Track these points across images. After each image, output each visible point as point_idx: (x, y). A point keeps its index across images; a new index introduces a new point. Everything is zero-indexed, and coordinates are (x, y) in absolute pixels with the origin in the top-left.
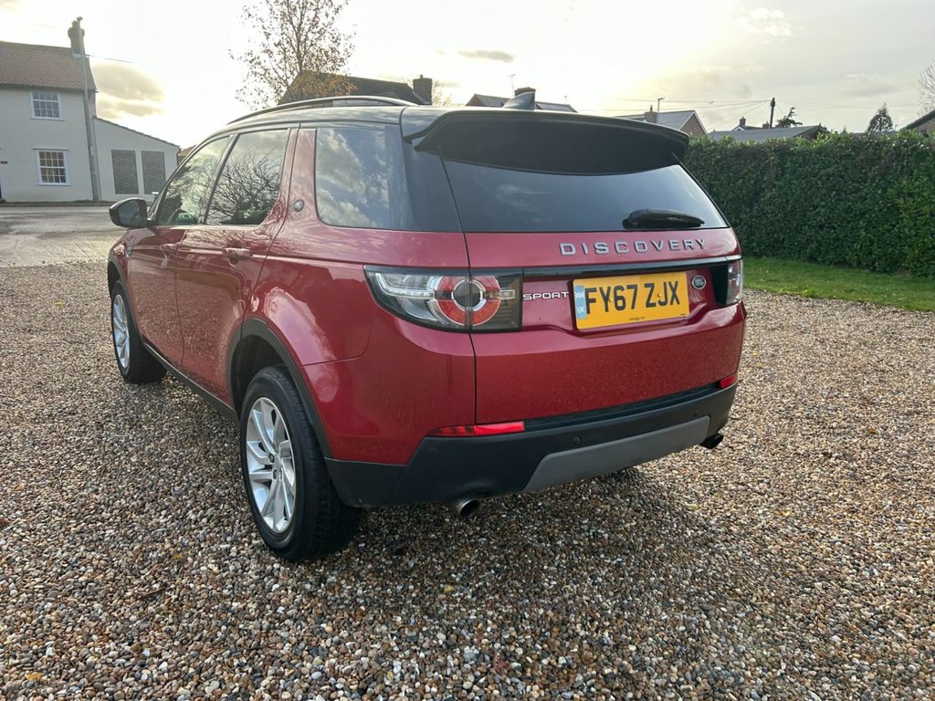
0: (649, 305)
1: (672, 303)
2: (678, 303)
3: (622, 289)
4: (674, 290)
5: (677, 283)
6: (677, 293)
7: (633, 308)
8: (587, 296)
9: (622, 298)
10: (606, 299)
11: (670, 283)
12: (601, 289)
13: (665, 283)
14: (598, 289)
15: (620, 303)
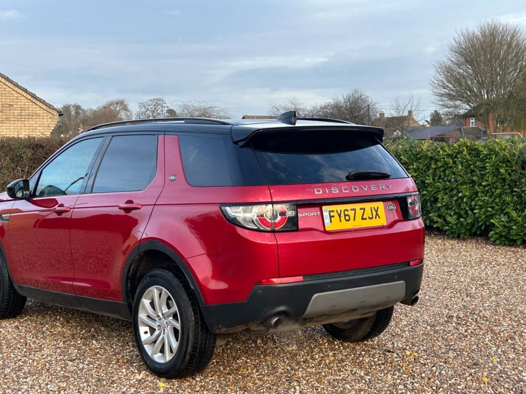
0: (363, 219)
1: (376, 218)
2: (379, 218)
3: (348, 211)
4: (377, 211)
5: (378, 208)
6: (378, 213)
7: (354, 220)
8: (330, 214)
9: (348, 215)
10: (340, 216)
11: (374, 208)
12: (337, 211)
13: (371, 208)
14: (335, 211)
15: (347, 218)
